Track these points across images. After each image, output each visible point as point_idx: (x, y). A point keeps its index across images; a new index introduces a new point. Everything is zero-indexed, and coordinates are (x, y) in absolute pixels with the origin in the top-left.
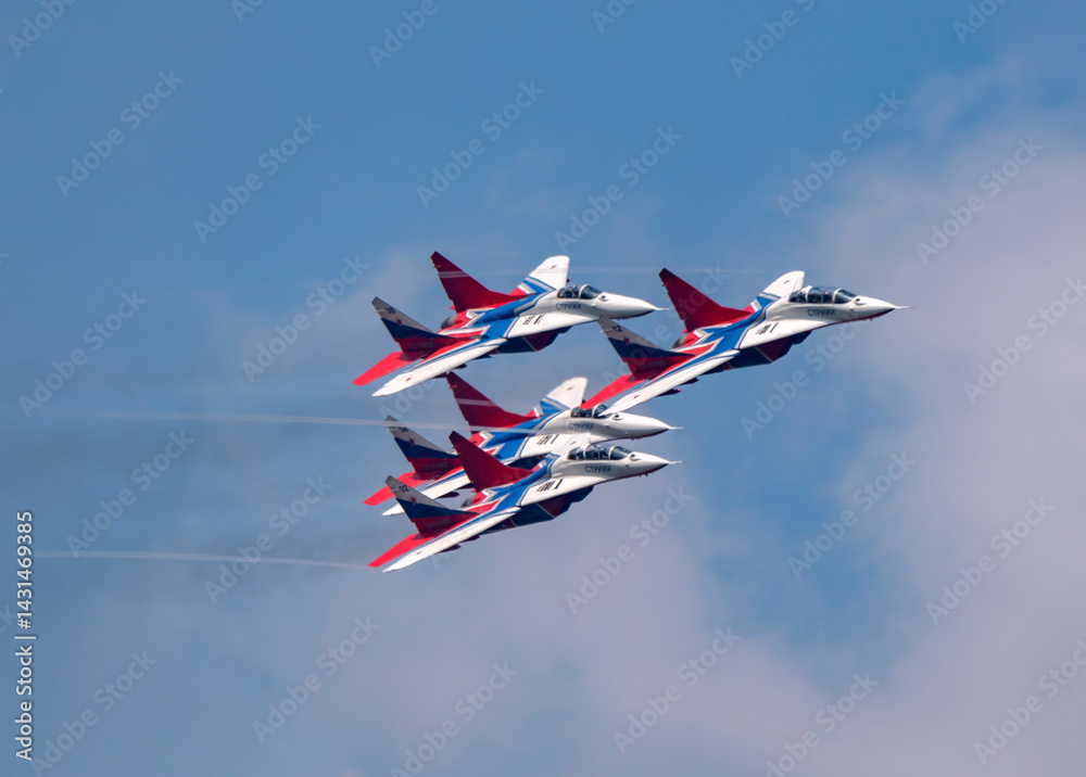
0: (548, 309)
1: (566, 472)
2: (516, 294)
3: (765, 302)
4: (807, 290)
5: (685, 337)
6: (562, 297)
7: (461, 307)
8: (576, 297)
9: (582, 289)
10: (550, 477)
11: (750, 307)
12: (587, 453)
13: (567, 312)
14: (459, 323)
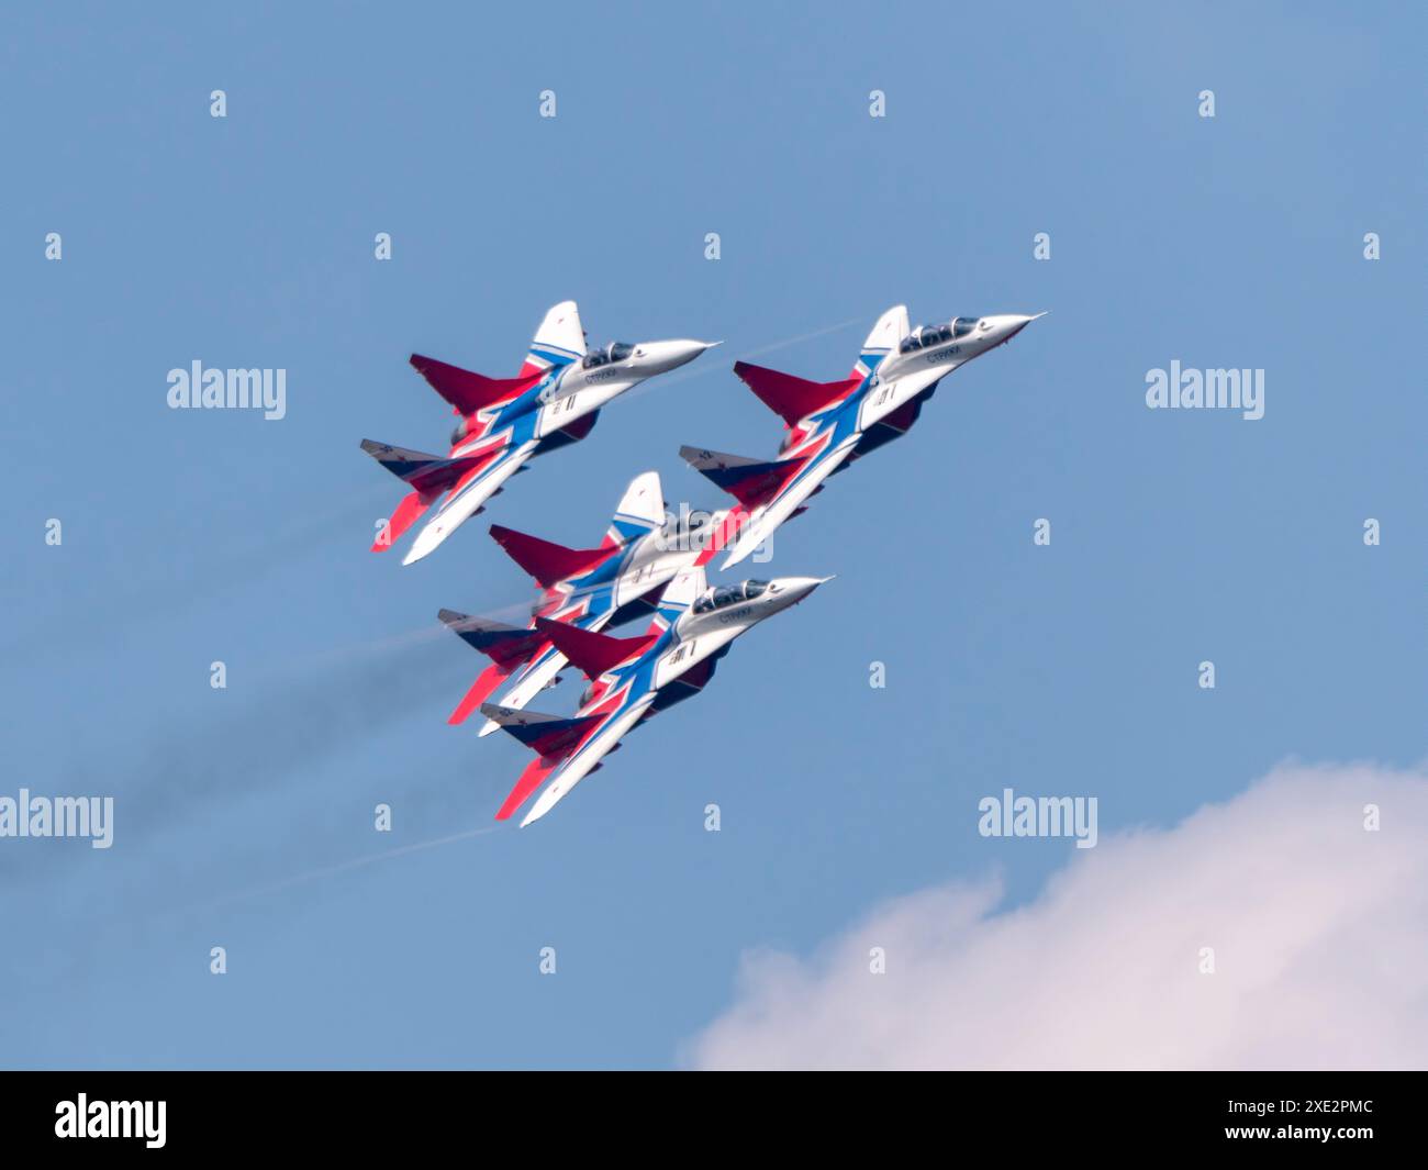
0: (578, 385)
1: (697, 630)
2: (532, 374)
3: (872, 361)
4: (918, 333)
5: (789, 435)
6: (591, 367)
7: (468, 409)
8: (606, 361)
9: (609, 349)
10: (679, 642)
11: (856, 373)
12: (716, 600)
13: (602, 383)
14: (474, 431)
